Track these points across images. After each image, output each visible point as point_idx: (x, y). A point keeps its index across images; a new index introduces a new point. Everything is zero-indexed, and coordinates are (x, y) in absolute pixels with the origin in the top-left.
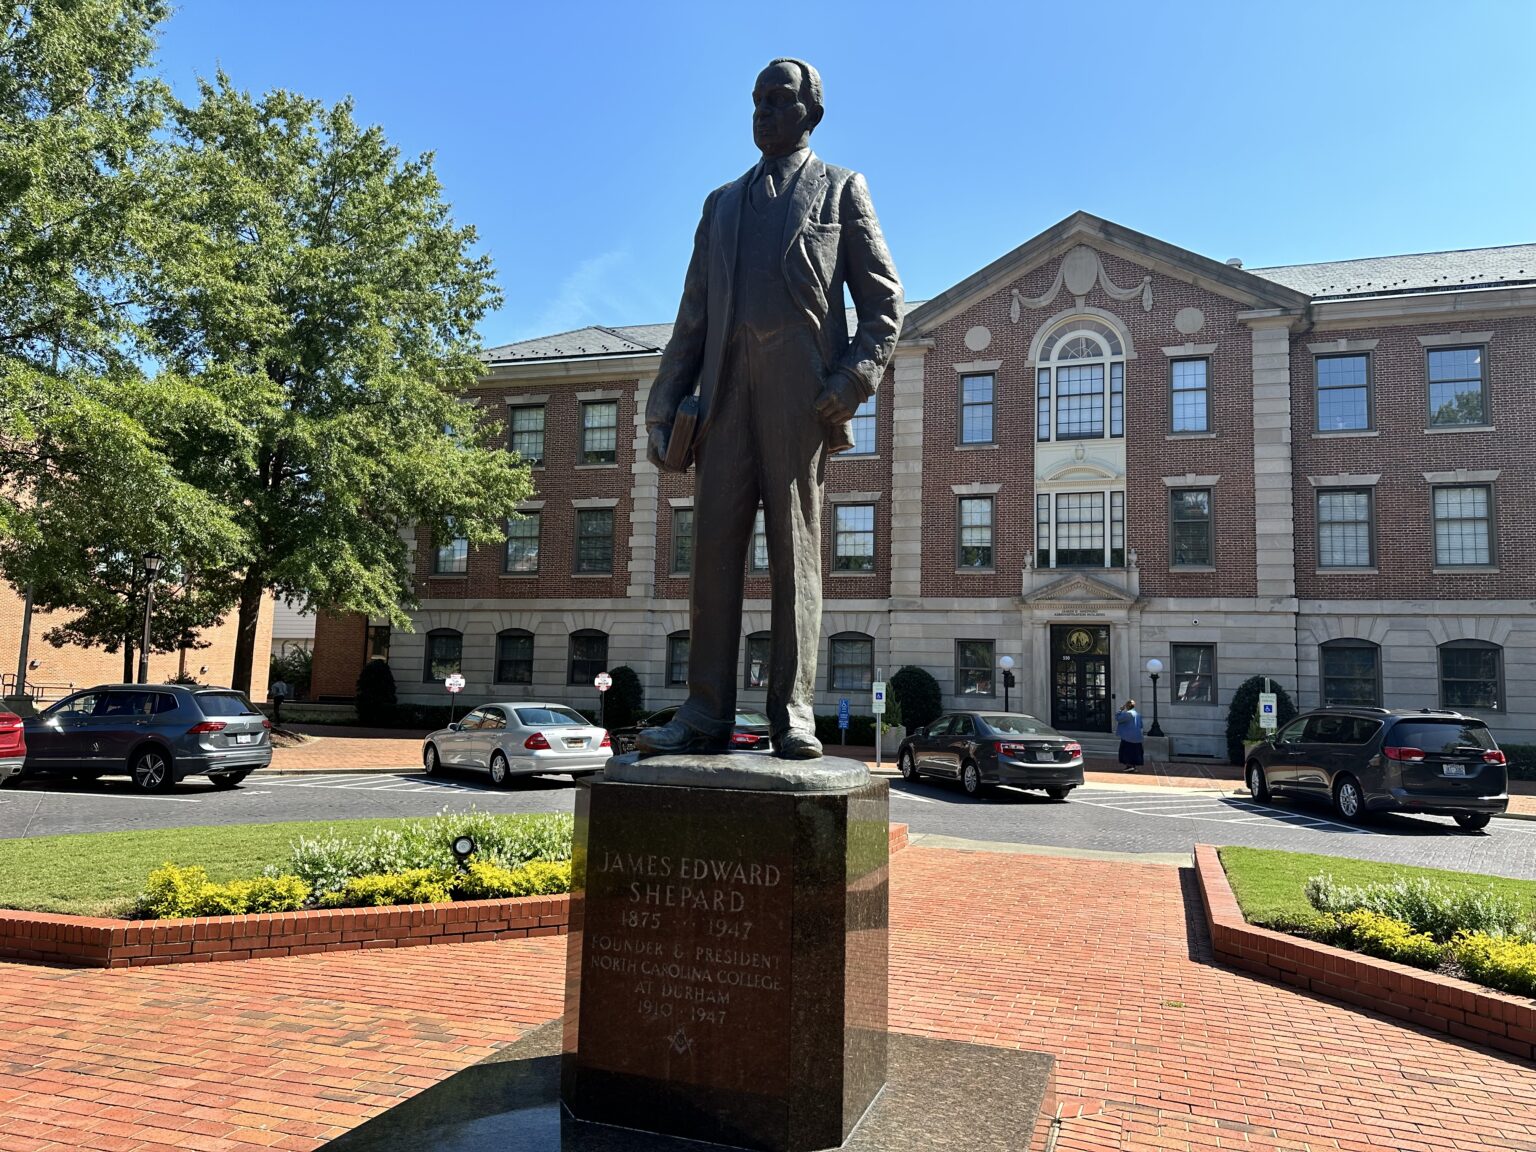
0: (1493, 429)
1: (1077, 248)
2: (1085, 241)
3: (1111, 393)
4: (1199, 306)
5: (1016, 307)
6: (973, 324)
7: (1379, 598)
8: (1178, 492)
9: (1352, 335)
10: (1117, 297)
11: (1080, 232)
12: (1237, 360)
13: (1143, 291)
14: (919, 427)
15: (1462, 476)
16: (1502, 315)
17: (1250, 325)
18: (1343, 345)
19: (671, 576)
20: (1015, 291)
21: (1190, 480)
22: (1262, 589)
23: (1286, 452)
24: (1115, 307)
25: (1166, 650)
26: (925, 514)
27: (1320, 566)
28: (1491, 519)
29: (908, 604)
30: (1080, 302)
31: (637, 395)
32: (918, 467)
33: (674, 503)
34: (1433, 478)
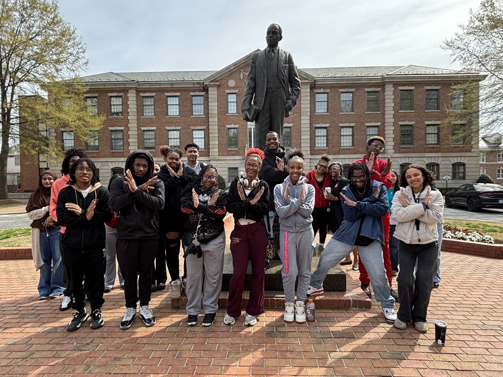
5: (242, 75)
6: (230, 79)
9: (324, 88)
14: (216, 108)
15: (347, 124)
18: (322, 91)
20: (241, 70)
21: (286, 125)
23: (309, 118)
26: (219, 133)
27: (316, 147)
28: (353, 135)
29: (215, 158)
31: (128, 95)
32: (216, 119)
33: (143, 128)
34: (341, 125)
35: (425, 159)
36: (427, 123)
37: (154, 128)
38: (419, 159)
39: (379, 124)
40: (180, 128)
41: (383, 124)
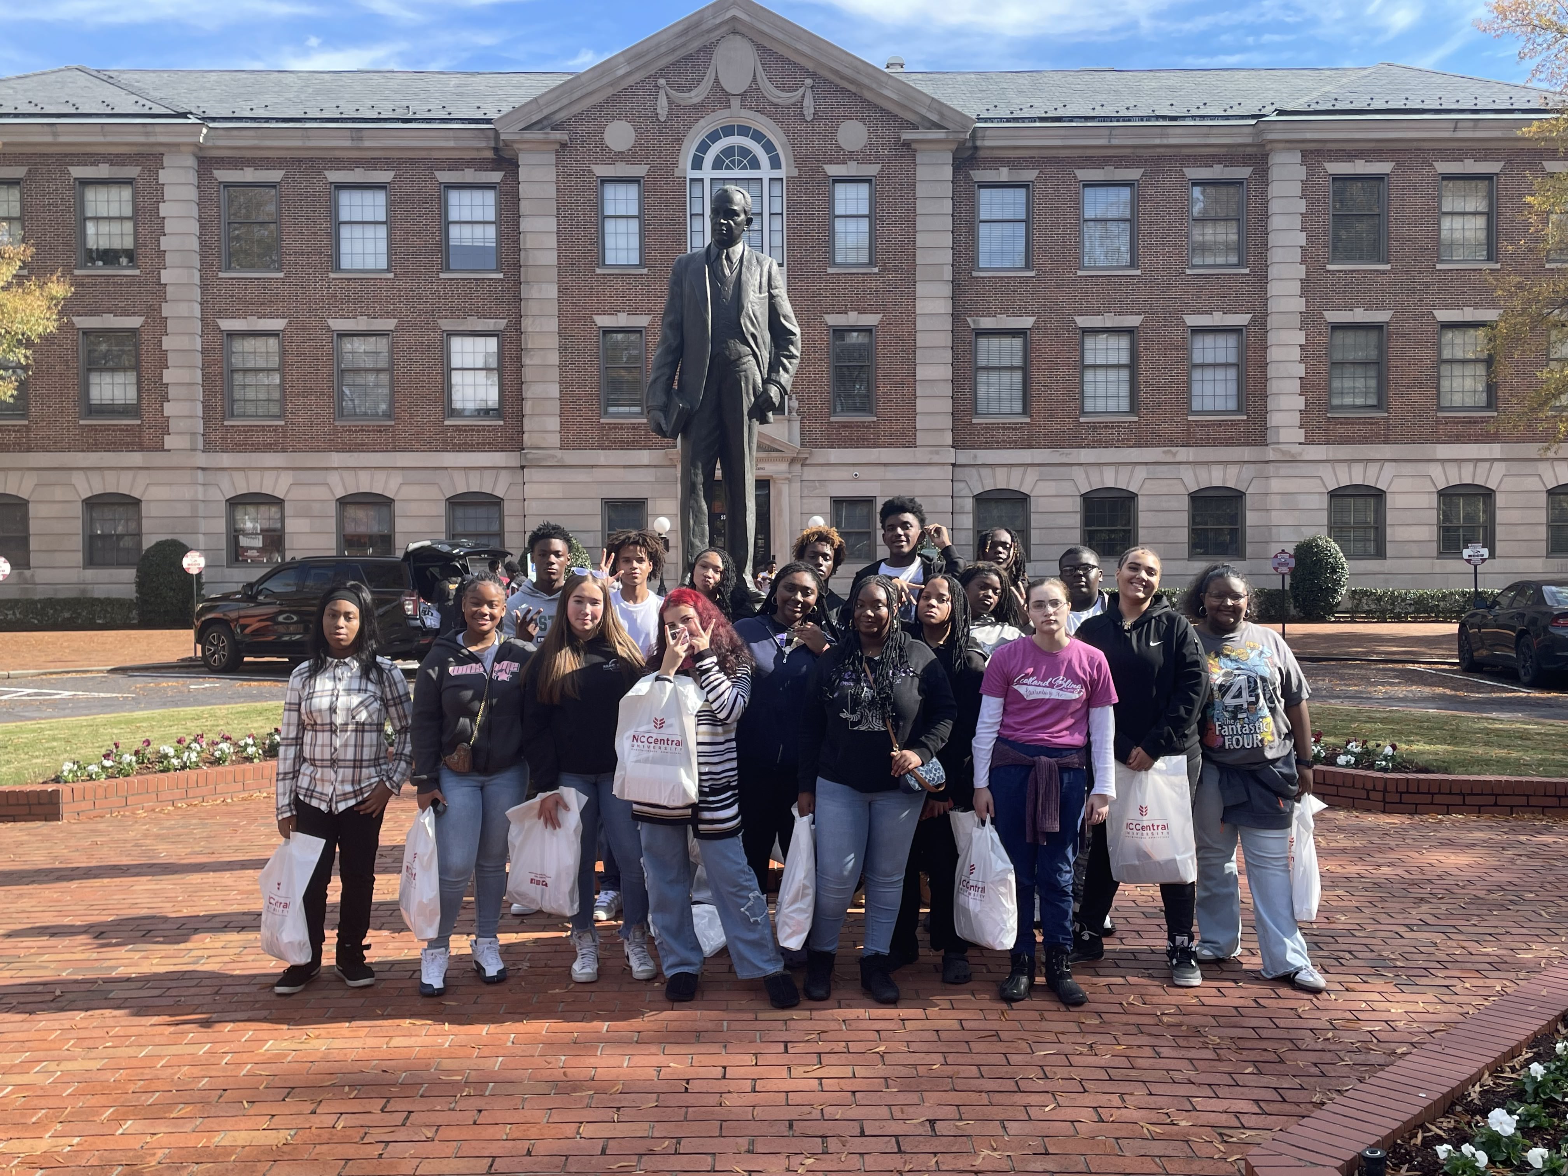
0: (1138, 272)
1: (731, 36)
2: (739, 27)
3: (771, 214)
4: (862, 120)
5: (663, 102)
6: (614, 118)
7: (1030, 447)
8: (840, 332)
9: (1014, 163)
10: (776, 100)
11: (734, 18)
12: (901, 184)
13: (803, 96)
14: (552, 242)
15: (1110, 320)
16: (1150, 152)
17: (914, 146)
18: (1004, 174)
19: (226, 423)
20: (662, 82)
21: (853, 318)
22: (921, 438)
23: (947, 290)
24: (774, 111)
25: (827, 505)
26: (563, 349)
27: (977, 414)
28: (1133, 366)
29: (546, 458)
30: (735, 103)
31: (163, 176)
32: (552, 291)
33: (227, 324)
34: (1082, 321)
35: (1436, 471)
36: (1443, 315)
37: (278, 324)
38: (1408, 469)
39: (1242, 319)
40: (390, 324)
41: (1261, 320)
